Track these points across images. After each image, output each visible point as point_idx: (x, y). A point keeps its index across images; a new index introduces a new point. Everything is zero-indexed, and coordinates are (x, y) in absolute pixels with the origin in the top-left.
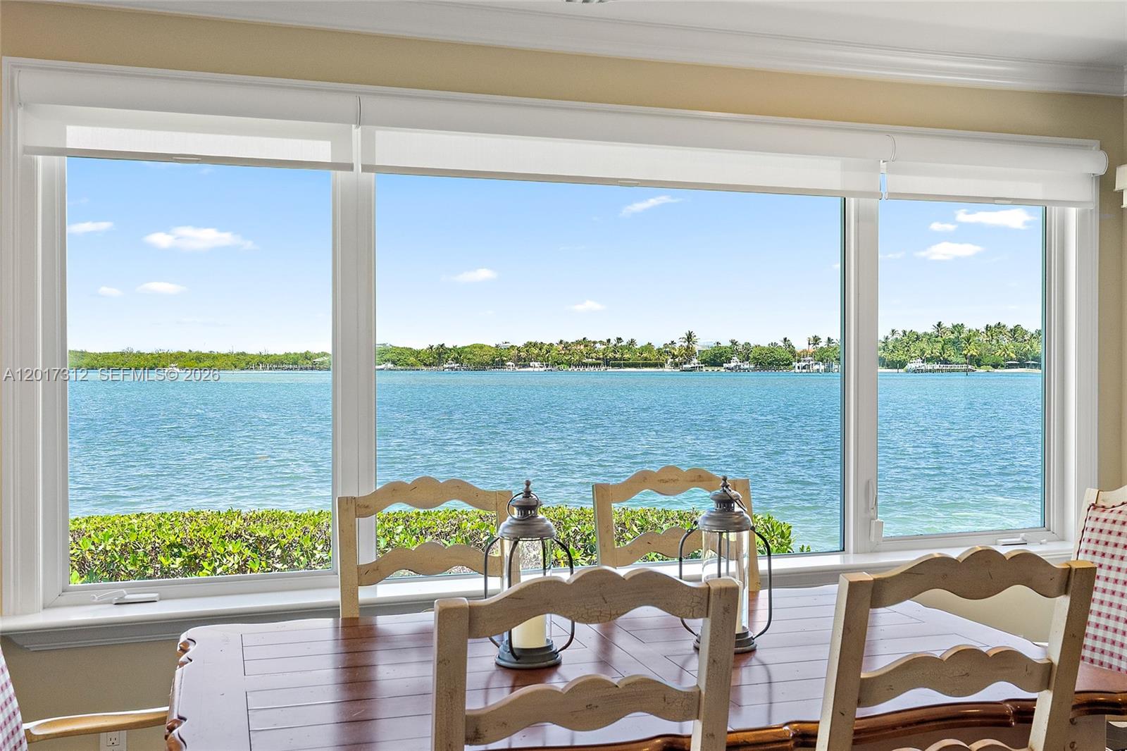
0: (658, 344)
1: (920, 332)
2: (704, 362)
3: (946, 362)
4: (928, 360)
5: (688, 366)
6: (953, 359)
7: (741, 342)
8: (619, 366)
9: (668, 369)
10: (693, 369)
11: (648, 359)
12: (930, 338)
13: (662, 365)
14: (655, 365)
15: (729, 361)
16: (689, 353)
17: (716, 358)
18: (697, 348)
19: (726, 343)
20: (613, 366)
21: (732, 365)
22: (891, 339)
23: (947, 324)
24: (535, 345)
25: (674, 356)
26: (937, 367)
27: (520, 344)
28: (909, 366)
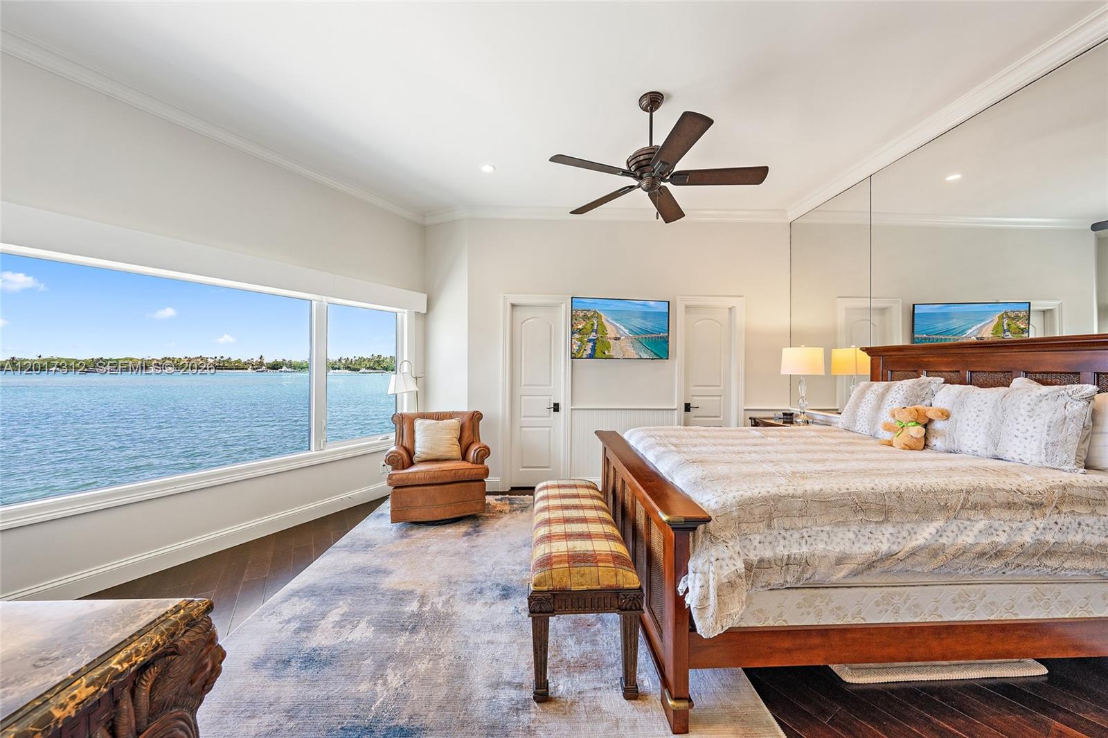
0: (244, 360)
1: (365, 357)
2: (269, 368)
3: (375, 369)
4: (368, 368)
5: (260, 370)
6: (377, 368)
7: (287, 360)
8: (222, 369)
9: (249, 370)
10: (262, 371)
11: (238, 366)
12: (369, 360)
13: (247, 369)
14: (243, 369)
15: (281, 367)
16: (261, 364)
17: (275, 367)
18: (265, 362)
19: (280, 360)
20: (218, 369)
21: (283, 370)
22: (354, 359)
23: (376, 355)
24: (169, 359)
25: (253, 365)
26: (371, 371)
27: (159, 358)
28: (361, 371)
